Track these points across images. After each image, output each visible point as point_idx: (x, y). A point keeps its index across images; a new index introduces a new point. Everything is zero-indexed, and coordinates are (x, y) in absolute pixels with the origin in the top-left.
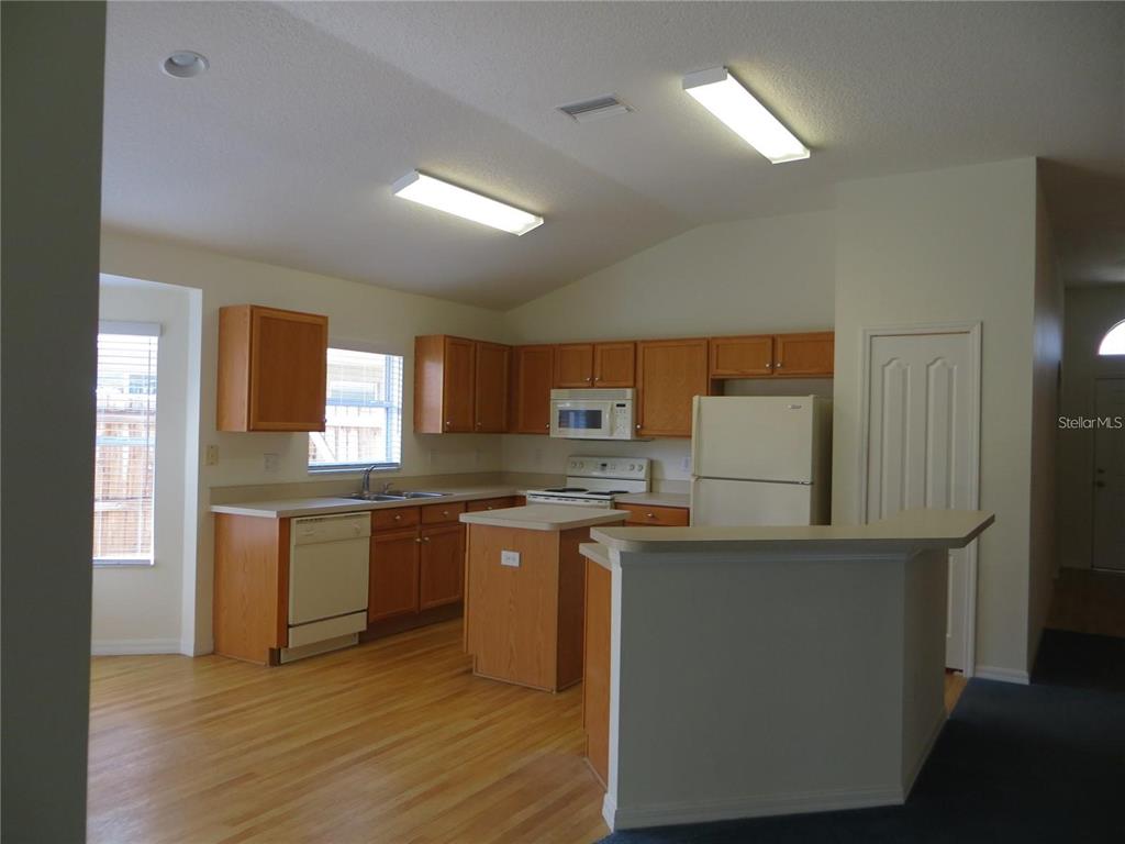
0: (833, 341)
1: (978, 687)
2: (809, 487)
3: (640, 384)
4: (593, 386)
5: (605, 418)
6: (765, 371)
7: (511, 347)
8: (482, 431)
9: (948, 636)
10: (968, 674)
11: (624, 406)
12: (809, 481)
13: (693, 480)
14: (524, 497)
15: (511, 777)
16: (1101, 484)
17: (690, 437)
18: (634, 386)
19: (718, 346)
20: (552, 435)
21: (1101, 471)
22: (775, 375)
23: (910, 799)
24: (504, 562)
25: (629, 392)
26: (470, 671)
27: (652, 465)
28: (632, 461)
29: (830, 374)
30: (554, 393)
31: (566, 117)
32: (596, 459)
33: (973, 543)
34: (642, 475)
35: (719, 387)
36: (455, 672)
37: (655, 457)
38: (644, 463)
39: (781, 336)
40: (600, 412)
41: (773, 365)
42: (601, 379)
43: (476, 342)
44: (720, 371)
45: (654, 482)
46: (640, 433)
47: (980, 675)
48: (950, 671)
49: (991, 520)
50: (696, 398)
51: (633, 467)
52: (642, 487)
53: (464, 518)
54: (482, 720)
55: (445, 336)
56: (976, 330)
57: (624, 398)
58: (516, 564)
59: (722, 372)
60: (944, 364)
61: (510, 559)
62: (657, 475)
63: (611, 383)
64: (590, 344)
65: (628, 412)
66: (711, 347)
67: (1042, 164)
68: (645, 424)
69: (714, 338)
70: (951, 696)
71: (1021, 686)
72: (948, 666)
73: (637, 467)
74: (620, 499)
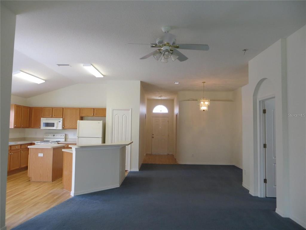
0: (106, 110)
1: (131, 172)
2: (101, 138)
3: (64, 117)
4: (52, 117)
5: (55, 125)
6: (92, 115)
7: (30, 107)
8: (23, 128)
9: (126, 164)
10: (129, 171)
11: (60, 122)
12: (101, 137)
13: (77, 138)
14: (35, 143)
15: (50, 193)
16: (153, 137)
17: (77, 129)
18: (62, 118)
19: (82, 110)
20: (41, 128)
21: (153, 135)
22: (94, 116)
23: (120, 186)
24: (39, 156)
25: (61, 119)
26: (30, 181)
27: (66, 135)
28: (61, 134)
29: (105, 116)
30: (42, 119)
31: (58, 66)
32: (52, 134)
33: (130, 145)
34: (64, 137)
35: (82, 119)
36: (27, 181)
37: (66, 133)
38: (64, 135)
39: (96, 108)
40: (54, 123)
41: (94, 114)
42: (54, 116)
43: (22, 106)
44: (82, 115)
45: (66, 139)
46: (64, 128)
47: (131, 171)
48: (126, 171)
49: (132, 142)
50: (78, 121)
51: (61, 136)
52: (64, 140)
53: (29, 147)
54: (38, 187)
55: (15, 105)
56: (131, 109)
57: (60, 120)
58: (42, 156)
59: (83, 115)
60: (125, 116)
61: (41, 155)
62: (67, 137)
63: (57, 117)
64: (51, 108)
65: (61, 123)
66: (81, 110)
67: (141, 82)
68: (65, 126)
69: (81, 108)
70: (126, 174)
71: (137, 172)
72: (126, 170)
73: (62, 136)
74: (59, 142)
